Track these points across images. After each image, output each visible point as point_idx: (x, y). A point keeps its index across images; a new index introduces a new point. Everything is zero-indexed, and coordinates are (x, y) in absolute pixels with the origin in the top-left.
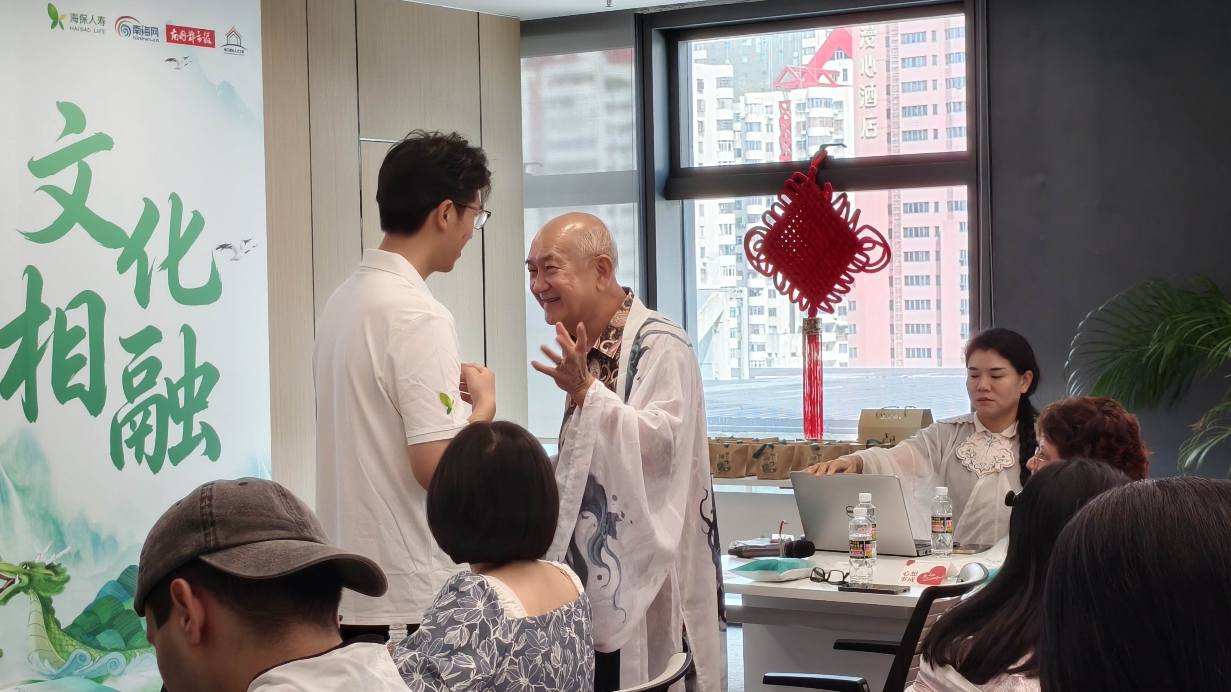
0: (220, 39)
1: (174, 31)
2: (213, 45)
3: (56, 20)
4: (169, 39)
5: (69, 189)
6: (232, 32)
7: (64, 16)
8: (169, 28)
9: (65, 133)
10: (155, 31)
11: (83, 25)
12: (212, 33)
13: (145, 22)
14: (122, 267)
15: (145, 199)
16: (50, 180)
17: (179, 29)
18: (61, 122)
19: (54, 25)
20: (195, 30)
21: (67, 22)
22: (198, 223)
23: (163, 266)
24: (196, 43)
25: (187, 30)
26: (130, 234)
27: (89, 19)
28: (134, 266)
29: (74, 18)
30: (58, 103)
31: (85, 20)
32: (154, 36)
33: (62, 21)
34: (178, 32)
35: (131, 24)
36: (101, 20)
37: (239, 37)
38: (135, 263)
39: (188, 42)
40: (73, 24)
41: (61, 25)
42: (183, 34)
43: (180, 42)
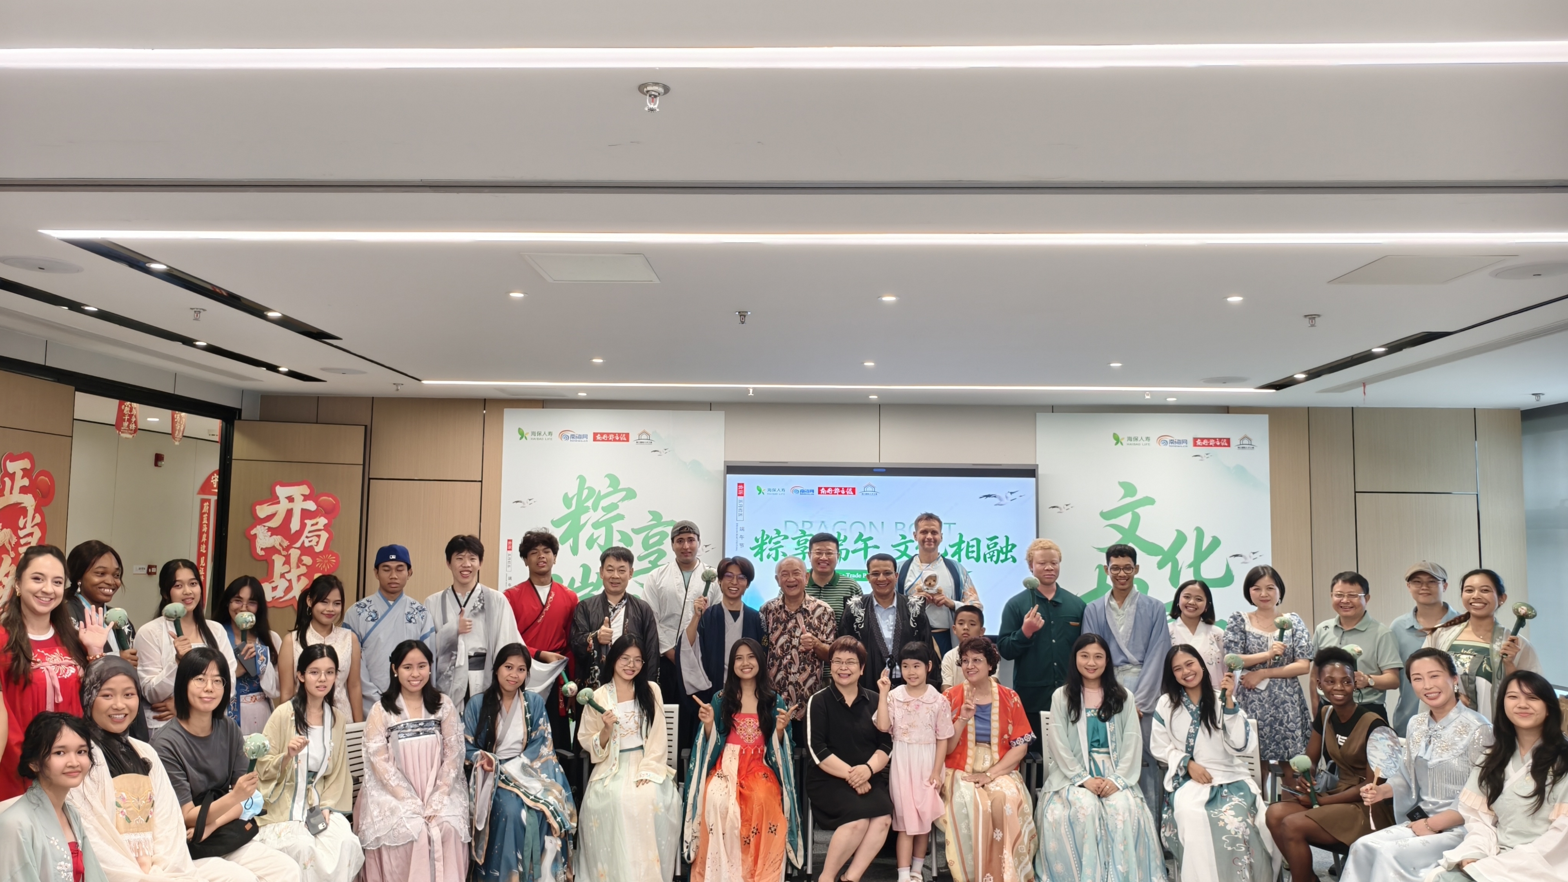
0: (1234, 442)
1: (1199, 440)
2: (1229, 446)
3: (1117, 440)
4: (1195, 445)
5: (1126, 526)
6: (1245, 437)
7: (1123, 439)
8: (1195, 440)
9: (1123, 497)
10: (1186, 441)
11: (1135, 442)
12: (1228, 440)
13: (1177, 437)
14: (1161, 565)
15: (1177, 530)
16: (1113, 521)
17: (1202, 439)
18: (1122, 492)
19: (1117, 444)
20: (1215, 439)
21: (1125, 442)
22: (1216, 543)
23: (1190, 566)
24: (1216, 445)
25: (1208, 439)
26: (1166, 549)
27: (1139, 439)
28: (1169, 565)
29: (1130, 439)
30: (1119, 483)
31: (1137, 439)
32: (1185, 444)
33: (1122, 441)
34: (1202, 441)
35: (1168, 439)
36: (1148, 439)
37: (1250, 439)
38: (1170, 564)
39: (1209, 446)
40: (1129, 442)
41: (1122, 444)
42: (1205, 442)
43: (1204, 446)
